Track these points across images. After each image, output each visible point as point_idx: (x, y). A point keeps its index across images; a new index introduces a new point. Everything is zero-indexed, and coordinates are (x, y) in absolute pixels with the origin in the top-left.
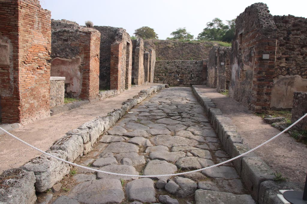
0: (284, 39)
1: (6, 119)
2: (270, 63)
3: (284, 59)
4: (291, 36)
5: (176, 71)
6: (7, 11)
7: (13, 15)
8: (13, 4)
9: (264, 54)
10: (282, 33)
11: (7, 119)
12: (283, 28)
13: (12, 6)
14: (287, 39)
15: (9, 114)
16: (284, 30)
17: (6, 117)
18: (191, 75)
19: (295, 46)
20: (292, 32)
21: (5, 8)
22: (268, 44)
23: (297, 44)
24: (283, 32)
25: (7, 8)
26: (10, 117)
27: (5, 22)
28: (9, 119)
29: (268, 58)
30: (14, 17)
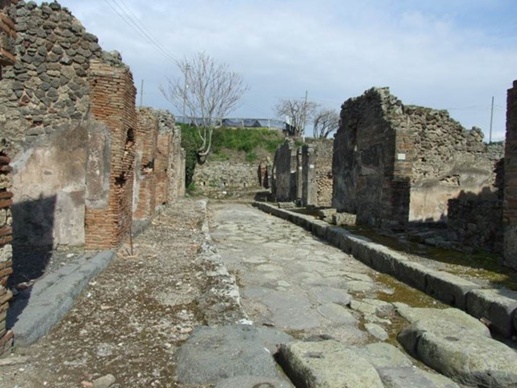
0: (419, 134)
1: (92, 243)
2: (407, 164)
3: (420, 160)
4: (426, 131)
5: (221, 178)
6: (107, 87)
7: (115, 92)
8: (117, 77)
9: (400, 153)
10: (416, 127)
11: (95, 243)
12: (418, 121)
13: (114, 80)
14: (423, 135)
15: (99, 236)
16: (419, 123)
17: (93, 240)
18: (245, 184)
19: (433, 144)
20: (428, 126)
21: (103, 82)
22: (404, 140)
23: (434, 142)
24: (417, 125)
25: (107, 82)
26: (100, 240)
27: (101, 101)
28: (97, 243)
29: (404, 158)
30: (116, 95)
